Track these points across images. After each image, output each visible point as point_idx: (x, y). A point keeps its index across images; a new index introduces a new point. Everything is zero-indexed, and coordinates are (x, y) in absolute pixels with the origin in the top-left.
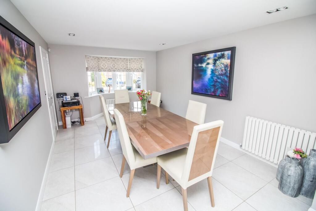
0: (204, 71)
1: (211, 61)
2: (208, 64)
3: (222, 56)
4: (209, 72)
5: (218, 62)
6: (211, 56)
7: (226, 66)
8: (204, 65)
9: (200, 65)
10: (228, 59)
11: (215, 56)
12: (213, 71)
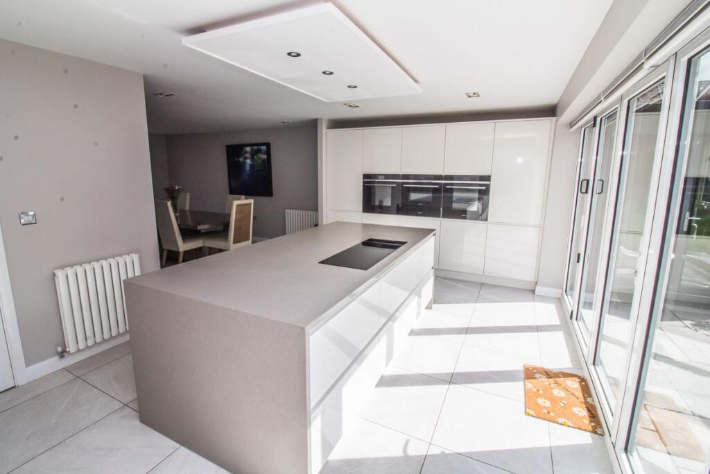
0: (243, 165)
1: (248, 155)
2: (246, 158)
3: (259, 151)
4: (248, 168)
5: (255, 157)
6: (248, 149)
7: (264, 161)
8: (241, 160)
9: (236, 159)
10: (265, 154)
11: (252, 150)
12: (252, 166)
